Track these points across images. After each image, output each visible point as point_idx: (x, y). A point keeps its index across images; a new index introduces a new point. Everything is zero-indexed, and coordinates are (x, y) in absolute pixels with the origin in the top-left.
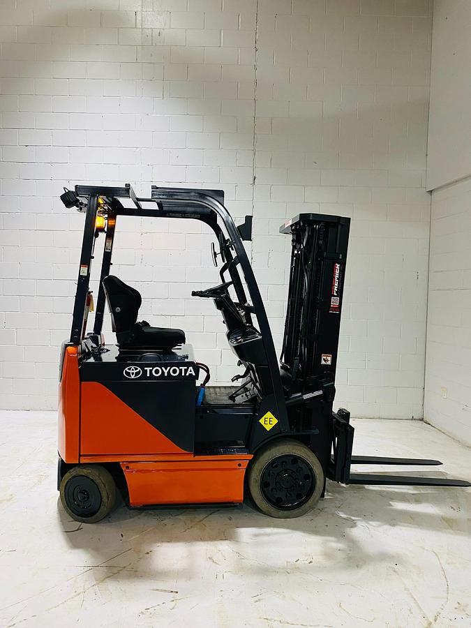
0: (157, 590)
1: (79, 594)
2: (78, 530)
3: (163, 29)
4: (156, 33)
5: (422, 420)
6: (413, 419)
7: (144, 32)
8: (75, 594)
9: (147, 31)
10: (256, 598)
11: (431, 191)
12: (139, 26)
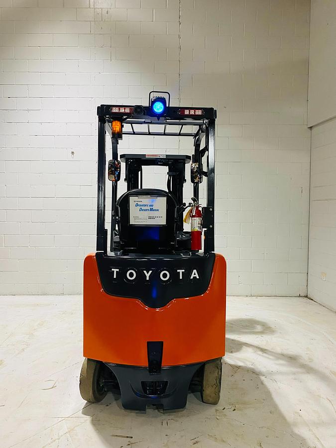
0: (117, 436)
1: (55, 441)
2: (52, 388)
3: (110, 9)
4: (104, 12)
5: (306, 297)
6: (300, 296)
7: (95, 10)
8: (51, 441)
9: (98, 10)
10: (194, 441)
11: (311, 127)
12: (92, 6)
